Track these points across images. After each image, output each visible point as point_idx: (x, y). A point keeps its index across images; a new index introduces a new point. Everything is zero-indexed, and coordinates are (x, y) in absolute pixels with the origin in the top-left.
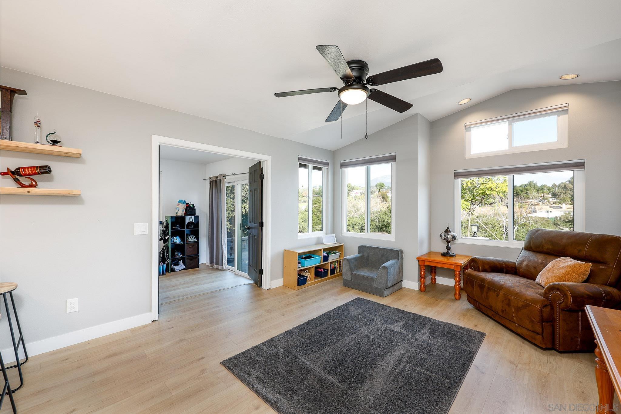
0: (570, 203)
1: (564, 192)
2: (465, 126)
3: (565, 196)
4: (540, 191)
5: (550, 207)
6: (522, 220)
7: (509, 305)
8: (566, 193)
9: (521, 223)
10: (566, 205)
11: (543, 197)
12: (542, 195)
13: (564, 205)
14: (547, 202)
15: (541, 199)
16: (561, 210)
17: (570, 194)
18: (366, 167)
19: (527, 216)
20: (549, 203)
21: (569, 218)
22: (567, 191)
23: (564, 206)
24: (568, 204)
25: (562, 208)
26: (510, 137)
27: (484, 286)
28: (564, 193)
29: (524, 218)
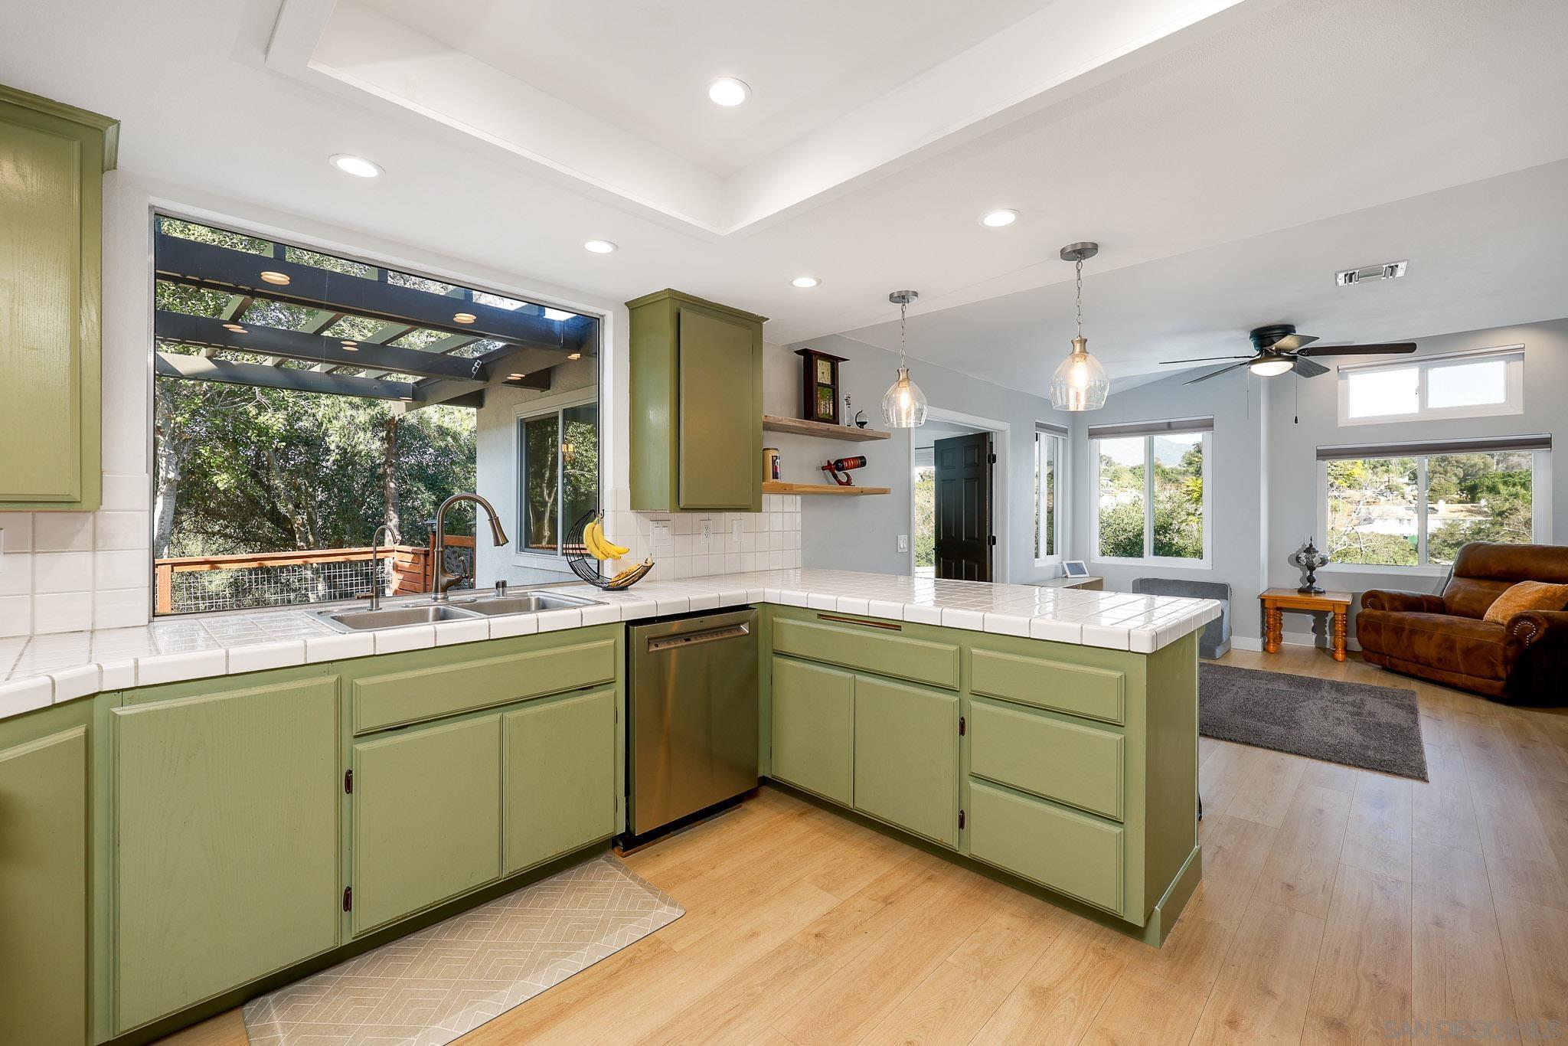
0: (1456, 499)
1: (1441, 470)
2: (1338, 370)
3: (1443, 481)
4: (1380, 469)
5: (1408, 509)
6: (1341, 542)
7: (1452, 648)
8: (1446, 472)
9: (1338, 549)
10: (1447, 503)
11: (1387, 484)
12: (1386, 477)
13: (1441, 502)
14: (1399, 497)
15: (1383, 487)
16: (1434, 515)
17: (1455, 475)
18: (1147, 437)
19: (1353, 531)
20: (1403, 497)
21: (1457, 536)
22: (1449, 468)
23: (1441, 505)
24: (1452, 502)
25: (1437, 511)
26: (1422, 391)
27: (1403, 629)
28: (1441, 474)
29: (1345, 538)
